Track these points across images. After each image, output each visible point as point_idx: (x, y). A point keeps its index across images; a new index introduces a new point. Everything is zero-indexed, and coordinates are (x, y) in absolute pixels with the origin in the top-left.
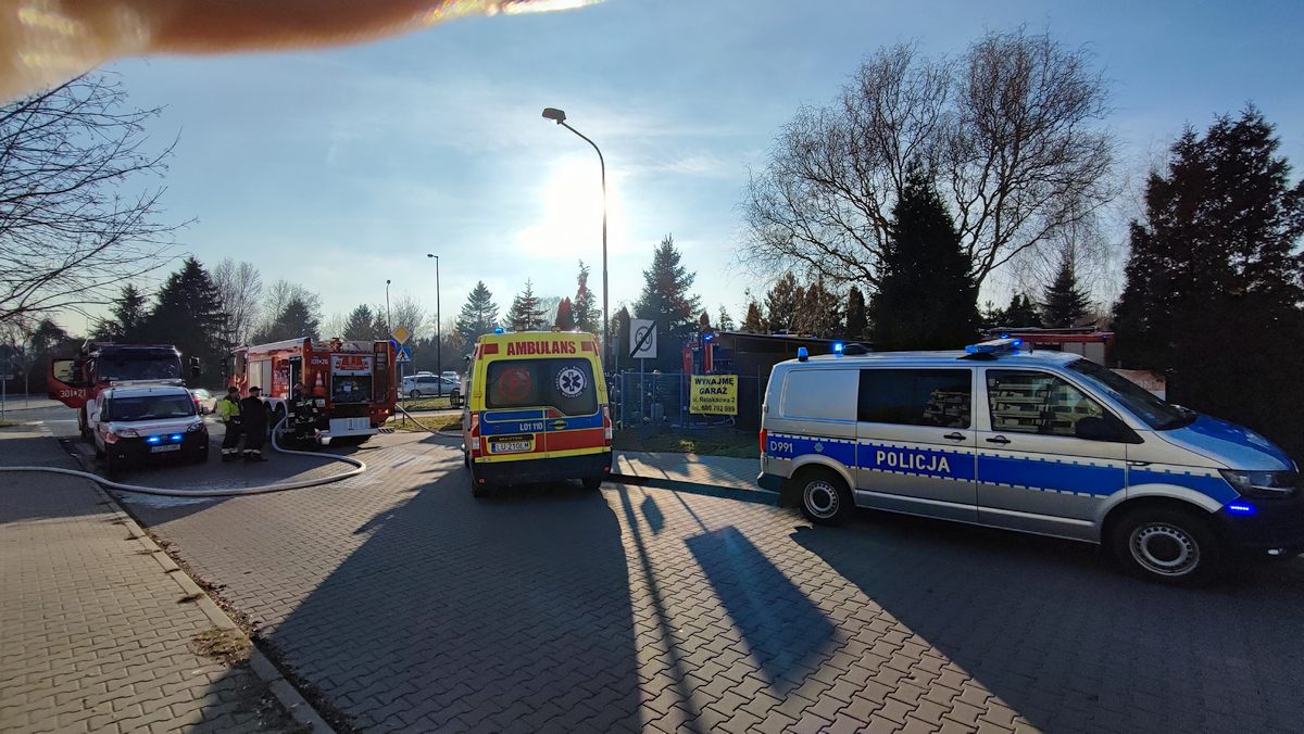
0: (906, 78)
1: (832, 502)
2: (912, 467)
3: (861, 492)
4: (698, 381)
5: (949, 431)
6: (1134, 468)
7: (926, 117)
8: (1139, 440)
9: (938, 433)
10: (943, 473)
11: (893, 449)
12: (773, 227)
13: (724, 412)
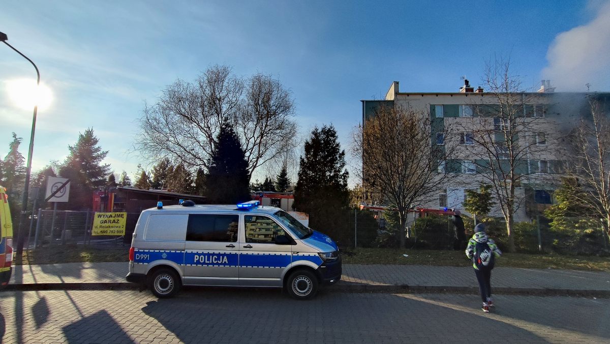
0: (227, 81)
1: (170, 285)
2: (211, 262)
3: (186, 277)
4: (100, 216)
5: (228, 244)
6: (294, 255)
7: (234, 99)
8: (295, 244)
9: (223, 245)
10: (225, 264)
11: (203, 254)
12: (157, 134)
13: (116, 234)
